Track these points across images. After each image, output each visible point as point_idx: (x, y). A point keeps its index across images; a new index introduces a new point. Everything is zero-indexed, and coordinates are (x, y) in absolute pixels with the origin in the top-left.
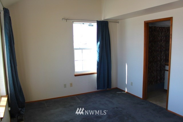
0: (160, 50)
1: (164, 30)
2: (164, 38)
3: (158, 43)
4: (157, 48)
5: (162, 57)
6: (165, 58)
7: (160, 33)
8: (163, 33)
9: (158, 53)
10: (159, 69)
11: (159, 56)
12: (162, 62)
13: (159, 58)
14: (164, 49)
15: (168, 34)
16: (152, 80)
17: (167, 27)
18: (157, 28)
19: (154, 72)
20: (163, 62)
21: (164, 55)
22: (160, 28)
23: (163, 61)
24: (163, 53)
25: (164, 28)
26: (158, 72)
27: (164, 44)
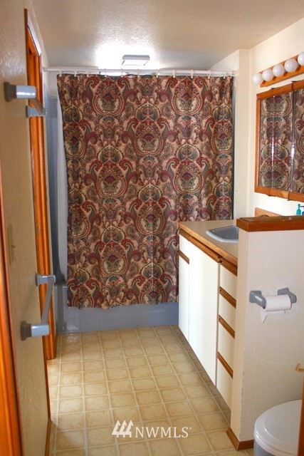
5: (195, 198)
7: (179, 103)
10: (175, 247)
13: (172, 202)
14: (202, 169)
17: (216, 78)
18: (159, 80)
24: (196, 182)
26: (170, 258)
27: (198, 146)
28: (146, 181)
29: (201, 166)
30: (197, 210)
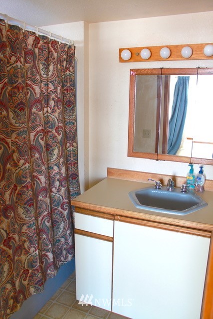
0: (42, 143)
1: (55, 55)
2: (59, 91)
3: (34, 110)
4: (32, 134)
5: (56, 168)
6: (63, 170)
7: (41, 67)
8: (51, 68)
9: (37, 155)
10: (48, 224)
11: (43, 168)
12: (54, 190)
13: (43, 179)
14: (59, 137)
15: (68, 72)
16: (26, 283)
17: (66, 45)
19: (27, 245)
20: (59, 190)
21: (62, 160)
22: (37, 39)
23: (57, 184)
24: (56, 152)
25: (55, 43)
26: (44, 236)
27: (56, 114)
28: (22, 161)
29: (59, 134)
30: (58, 180)
